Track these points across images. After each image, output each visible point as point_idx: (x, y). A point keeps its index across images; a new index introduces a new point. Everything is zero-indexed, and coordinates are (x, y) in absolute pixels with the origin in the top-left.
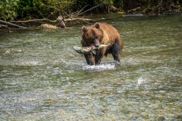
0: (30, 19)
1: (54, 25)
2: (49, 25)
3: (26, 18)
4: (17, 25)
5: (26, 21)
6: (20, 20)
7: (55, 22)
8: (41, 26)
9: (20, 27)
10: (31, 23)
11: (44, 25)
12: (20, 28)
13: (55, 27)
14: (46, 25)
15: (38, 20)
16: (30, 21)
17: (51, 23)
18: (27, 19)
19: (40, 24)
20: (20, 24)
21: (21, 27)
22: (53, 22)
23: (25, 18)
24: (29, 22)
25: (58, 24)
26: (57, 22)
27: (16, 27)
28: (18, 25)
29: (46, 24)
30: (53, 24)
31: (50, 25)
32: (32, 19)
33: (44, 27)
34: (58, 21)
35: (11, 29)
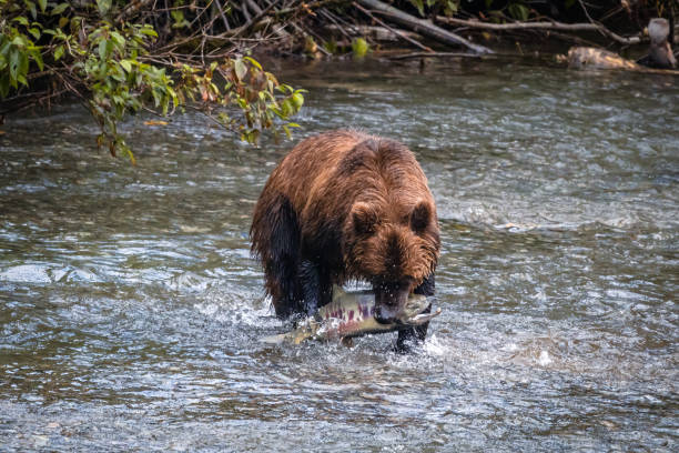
0: (521, 19)
1: (626, 56)
2: (604, 55)
3: (506, 12)
4: (463, 41)
6: (478, 16)
7: (633, 45)
8: (566, 55)
9: (473, 46)
11: (583, 50)
12: (474, 51)
13: (631, 65)
14: (591, 51)
15: (558, 25)
16: (522, 25)
17: (616, 48)
18: (510, 18)
19: (564, 46)
20: (477, 35)
21: (480, 49)
22: (625, 44)
23: (499, 12)
24: (518, 30)
26: (641, 43)
27: (457, 47)
28: (466, 37)
29: (590, 46)
30: (625, 50)
31: (609, 53)
32: (531, 17)
33: (582, 59)
35: (434, 53)
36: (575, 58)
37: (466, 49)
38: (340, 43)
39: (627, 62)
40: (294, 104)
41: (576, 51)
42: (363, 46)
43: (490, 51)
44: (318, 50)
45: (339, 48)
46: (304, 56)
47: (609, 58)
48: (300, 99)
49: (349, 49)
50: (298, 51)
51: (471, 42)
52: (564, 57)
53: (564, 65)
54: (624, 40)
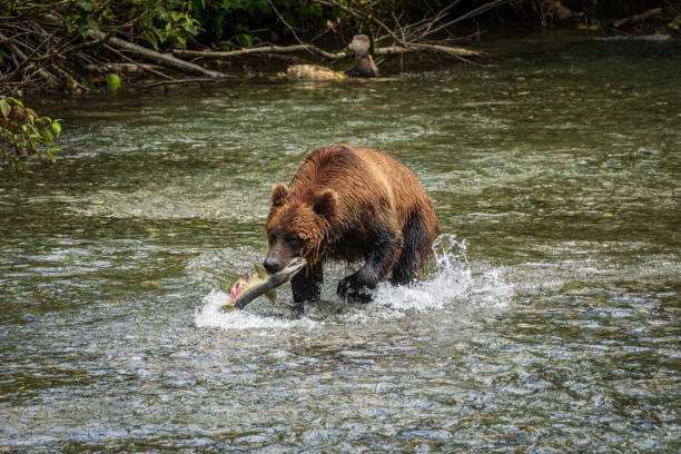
0: (247, 47)
1: (336, 69)
2: (317, 69)
3: (234, 41)
4: (199, 68)
5: (232, 53)
6: (210, 46)
7: (341, 59)
8: (287, 73)
9: (208, 72)
10: (252, 59)
11: (299, 66)
12: (209, 76)
13: (341, 76)
14: (306, 67)
15: (277, 48)
16: (247, 51)
17: (327, 63)
18: (238, 45)
19: (283, 65)
20: (211, 63)
21: (214, 74)
22: (334, 58)
23: (229, 42)
24: (244, 55)
25: (352, 64)
26: (347, 57)
27: (196, 73)
28: (201, 65)
29: (307, 63)
30: (335, 64)
31: (322, 68)
32: (255, 44)
33: (299, 74)
34: (352, 56)
35: (175, 81)
36: (294, 74)
37: (202, 74)
38: (96, 80)
39: (337, 74)
40: (53, 132)
41: (294, 69)
42: (116, 79)
43: (222, 75)
44: (78, 87)
45: (96, 83)
46: (67, 92)
47: (321, 72)
48: (57, 127)
49: (105, 84)
50: (62, 89)
51: (207, 68)
52: (284, 74)
53: (285, 80)
54: (333, 56)
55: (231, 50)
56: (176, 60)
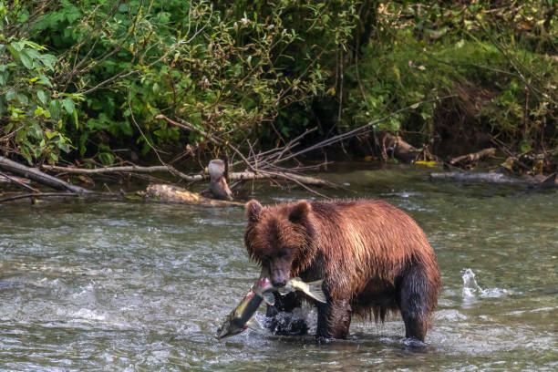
0: (109, 164)
1: (192, 190)
2: (174, 190)
3: (97, 159)
4: (64, 183)
5: (96, 170)
6: (75, 163)
7: (197, 181)
8: (145, 191)
9: (72, 187)
10: (113, 179)
11: (157, 186)
12: (72, 191)
13: (196, 197)
14: (164, 187)
15: (138, 168)
16: (111, 169)
17: (184, 184)
18: (100, 163)
19: (139, 182)
20: (74, 177)
21: (78, 189)
22: (190, 181)
23: (91, 160)
24: (105, 173)
25: (209, 188)
26: (203, 180)
27: (59, 188)
28: (66, 180)
29: (164, 183)
30: (191, 185)
31: (179, 188)
32: (116, 163)
33: (157, 193)
34: (208, 179)
35: (41, 193)
36: (152, 195)
37: (66, 188)
39: (193, 195)
41: (152, 188)
43: (85, 191)
47: (178, 192)
51: (70, 183)
52: (143, 192)
53: (143, 201)
54: (190, 177)
55: (93, 168)
56: (43, 174)
